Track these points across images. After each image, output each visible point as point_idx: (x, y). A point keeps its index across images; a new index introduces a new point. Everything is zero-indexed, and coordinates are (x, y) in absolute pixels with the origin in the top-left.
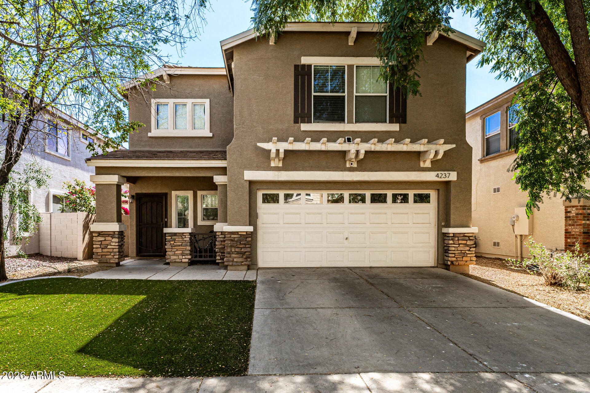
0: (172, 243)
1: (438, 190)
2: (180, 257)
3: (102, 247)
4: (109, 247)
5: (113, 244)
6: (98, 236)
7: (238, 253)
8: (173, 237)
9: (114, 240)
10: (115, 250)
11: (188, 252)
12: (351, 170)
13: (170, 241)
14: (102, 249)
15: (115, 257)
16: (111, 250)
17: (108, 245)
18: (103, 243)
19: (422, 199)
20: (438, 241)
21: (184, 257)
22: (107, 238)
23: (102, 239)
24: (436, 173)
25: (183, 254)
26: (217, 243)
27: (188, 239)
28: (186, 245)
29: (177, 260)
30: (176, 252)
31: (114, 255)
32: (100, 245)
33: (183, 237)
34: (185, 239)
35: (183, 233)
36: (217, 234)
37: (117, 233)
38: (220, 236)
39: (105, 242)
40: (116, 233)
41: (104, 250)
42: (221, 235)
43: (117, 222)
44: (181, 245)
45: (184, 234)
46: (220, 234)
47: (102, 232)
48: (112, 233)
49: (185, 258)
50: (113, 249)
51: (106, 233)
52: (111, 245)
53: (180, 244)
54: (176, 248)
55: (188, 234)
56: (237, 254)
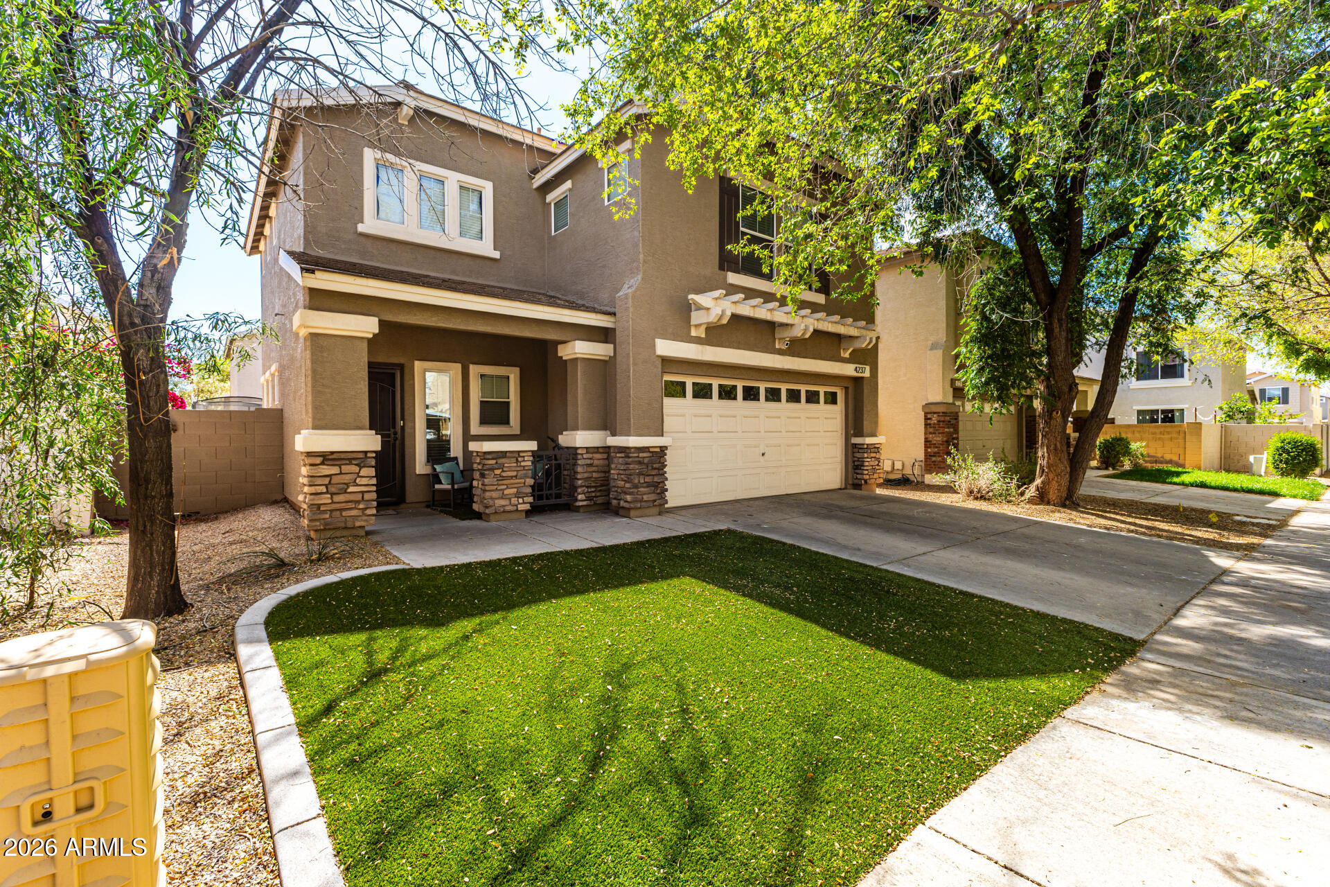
0: (497, 472)
1: (846, 388)
2: (514, 501)
3: (332, 489)
4: (351, 489)
5: (364, 481)
6: (323, 463)
7: (649, 485)
8: (500, 461)
9: (364, 472)
10: (367, 496)
11: (529, 490)
12: (781, 352)
13: (492, 469)
14: (332, 494)
15: (369, 512)
16: (359, 497)
17: (348, 485)
18: (335, 480)
19: (832, 399)
20: (846, 455)
21: (521, 500)
22: (345, 469)
23: (335, 470)
24: (854, 366)
25: (517, 496)
26: (579, 469)
27: (530, 463)
28: (526, 476)
29: (508, 508)
30: (506, 492)
31: (366, 509)
32: (326, 486)
33: (520, 459)
34: (523, 464)
35: (519, 452)
36: (579, 451)
37: (374, 455)
38: (585, 456)
39: (339, 476)
40: (369, 455)
41: (336, 498)
42: (587, 453)
43: (371, 429)
44: (516, 476)
45: (522, 454)
46: (585, 451)
47: (332, 453)
48: (361, 456)
49: (524, 503)
50: (363, 492)
51: (343, 456)
52: (358, 485)
53: (515, 473)
54: (505, 482)
55: (530, 454)
56: (648, 487)
